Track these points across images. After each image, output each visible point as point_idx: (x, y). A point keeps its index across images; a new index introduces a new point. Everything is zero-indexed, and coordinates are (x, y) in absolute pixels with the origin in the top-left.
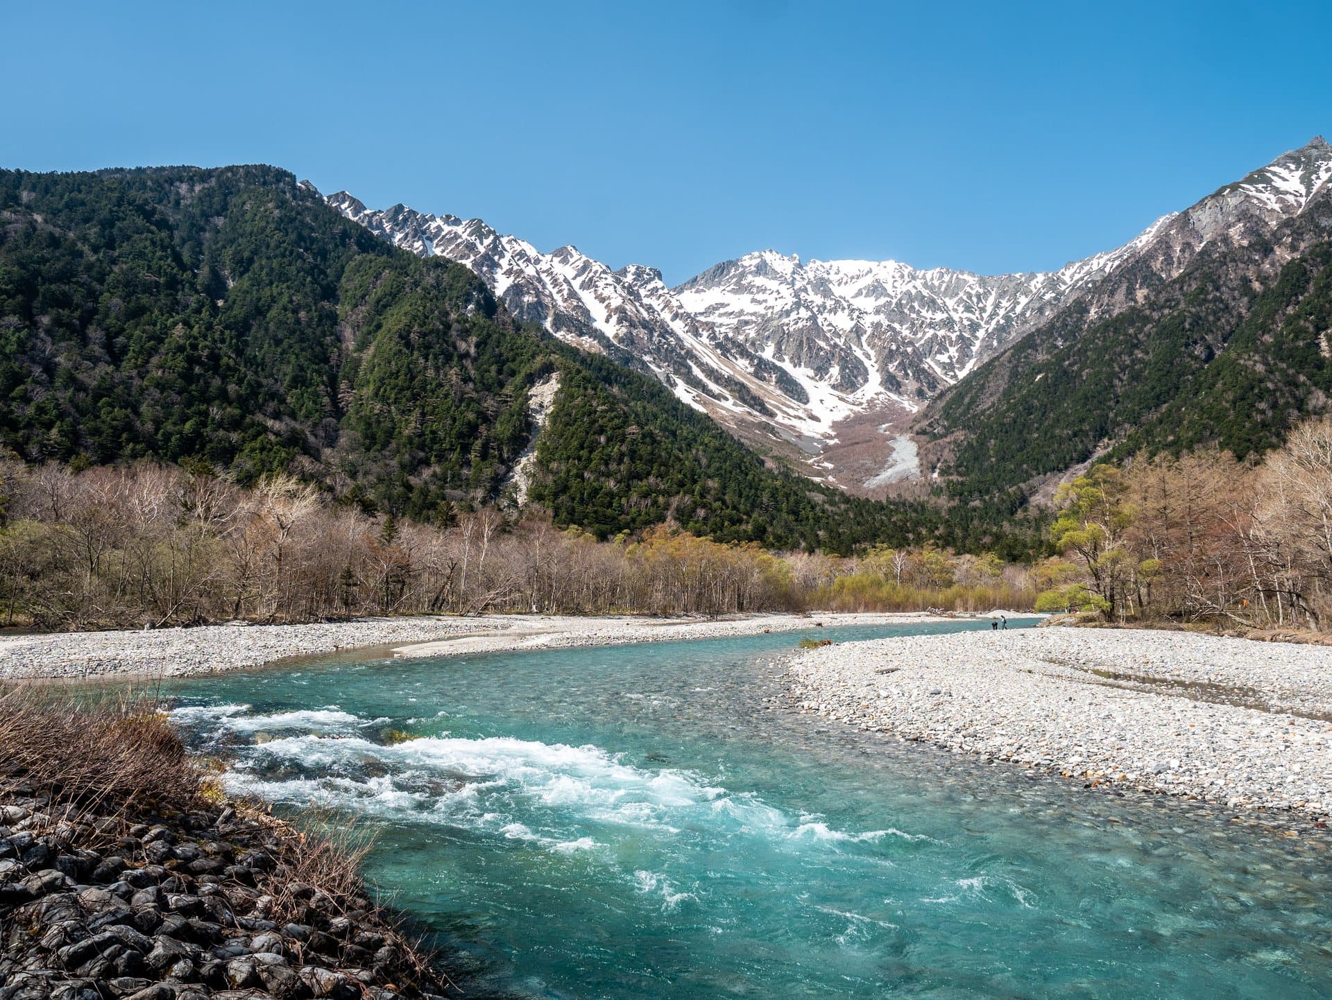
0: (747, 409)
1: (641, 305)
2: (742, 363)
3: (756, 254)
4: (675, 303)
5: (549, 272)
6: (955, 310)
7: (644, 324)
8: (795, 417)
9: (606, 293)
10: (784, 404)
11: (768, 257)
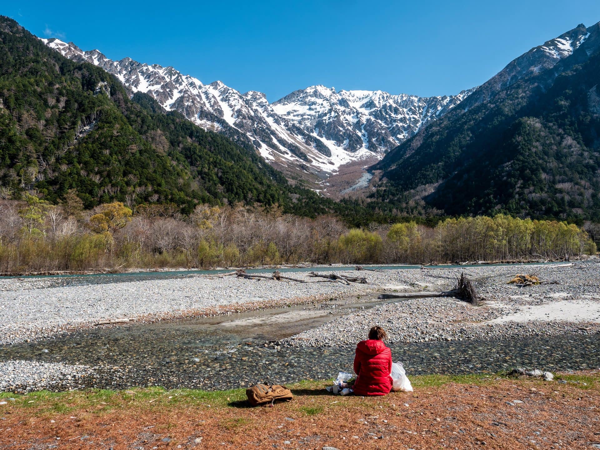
0: (297, 158)
1: (252, 109)
2: (300, 137)
3: (314, 87)
4: (270, 109)
5: (206, 93)
6: (408, 114)
7: (251, 118)
8: (322, 163)
9: (233, 103)
10: (317, 156)
11: (319, 88)
